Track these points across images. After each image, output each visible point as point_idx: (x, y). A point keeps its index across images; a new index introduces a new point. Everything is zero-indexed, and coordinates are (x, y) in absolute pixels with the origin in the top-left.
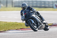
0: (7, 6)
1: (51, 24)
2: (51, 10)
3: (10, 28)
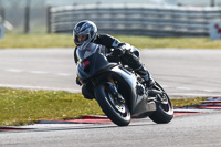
0: (27, 29)
1: (198, 98)
2: (199, 47)
3: (40, 114)
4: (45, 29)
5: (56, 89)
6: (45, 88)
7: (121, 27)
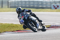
0: (2, 7)
3: (6, 30)
4: (7, 7)
5: (10, 23)
6: (7, 23)
7: (28, 6)
